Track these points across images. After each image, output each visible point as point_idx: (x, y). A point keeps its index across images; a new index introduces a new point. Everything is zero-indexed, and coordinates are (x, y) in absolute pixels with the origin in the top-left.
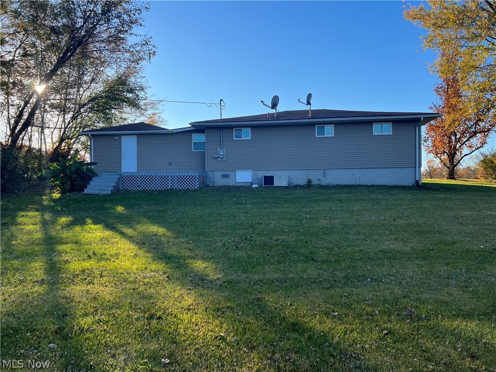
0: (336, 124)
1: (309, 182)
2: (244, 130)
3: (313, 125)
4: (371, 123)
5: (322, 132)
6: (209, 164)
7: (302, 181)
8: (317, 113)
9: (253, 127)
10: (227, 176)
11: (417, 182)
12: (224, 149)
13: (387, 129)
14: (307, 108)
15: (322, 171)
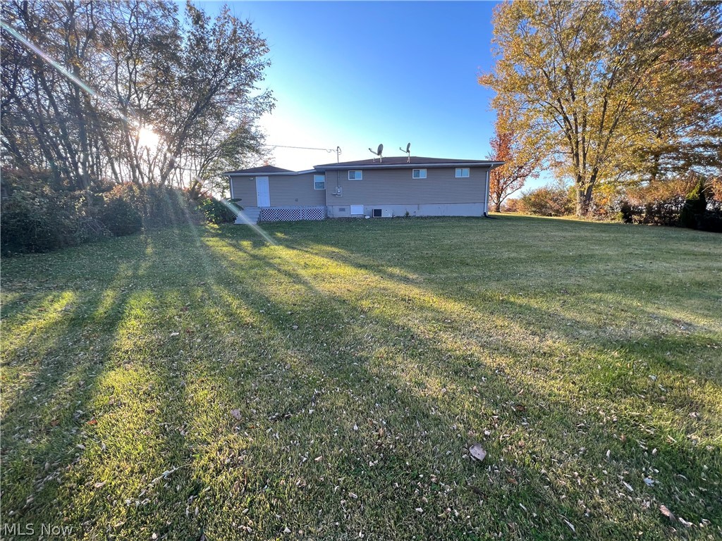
0: (428, 168)
1: (407, 214)
2: (357, 172)
3: (410, 169)
4: (453, 168)
5: (418, 175)
6: (329, 200)
7: (403, 214)
8: (415, 160)
9: (364, 170)
10: (343, 210)
11: (485, 213)
12: (341, 188)
13: (466, 173)
14: (406, 155)
15: (417, 206)
